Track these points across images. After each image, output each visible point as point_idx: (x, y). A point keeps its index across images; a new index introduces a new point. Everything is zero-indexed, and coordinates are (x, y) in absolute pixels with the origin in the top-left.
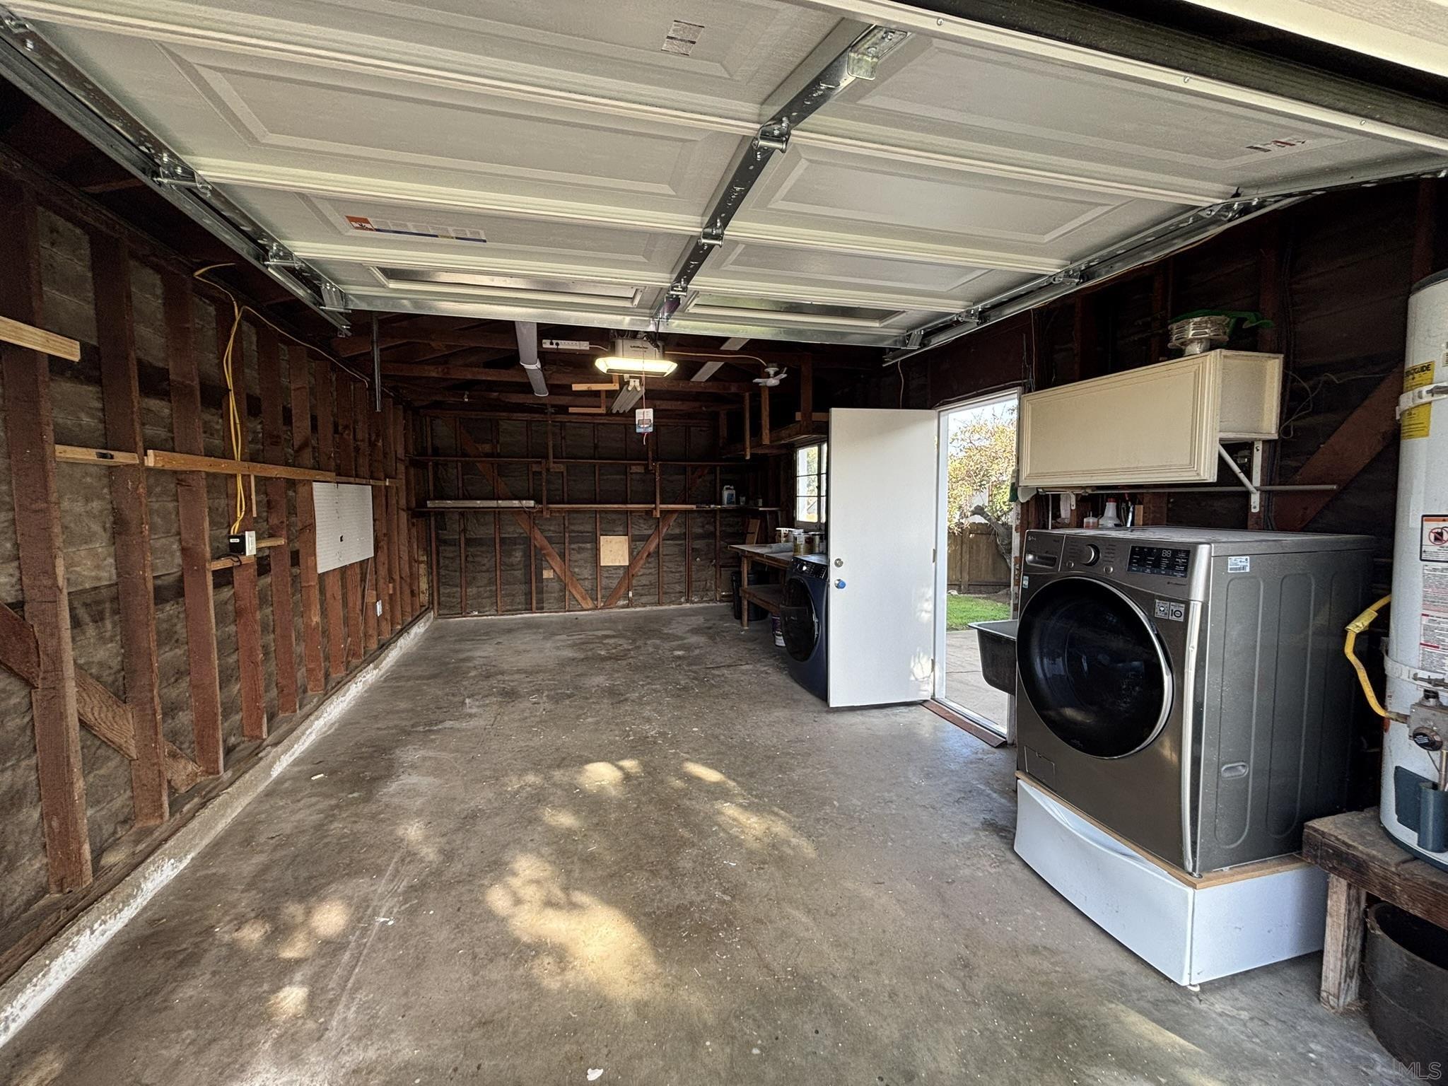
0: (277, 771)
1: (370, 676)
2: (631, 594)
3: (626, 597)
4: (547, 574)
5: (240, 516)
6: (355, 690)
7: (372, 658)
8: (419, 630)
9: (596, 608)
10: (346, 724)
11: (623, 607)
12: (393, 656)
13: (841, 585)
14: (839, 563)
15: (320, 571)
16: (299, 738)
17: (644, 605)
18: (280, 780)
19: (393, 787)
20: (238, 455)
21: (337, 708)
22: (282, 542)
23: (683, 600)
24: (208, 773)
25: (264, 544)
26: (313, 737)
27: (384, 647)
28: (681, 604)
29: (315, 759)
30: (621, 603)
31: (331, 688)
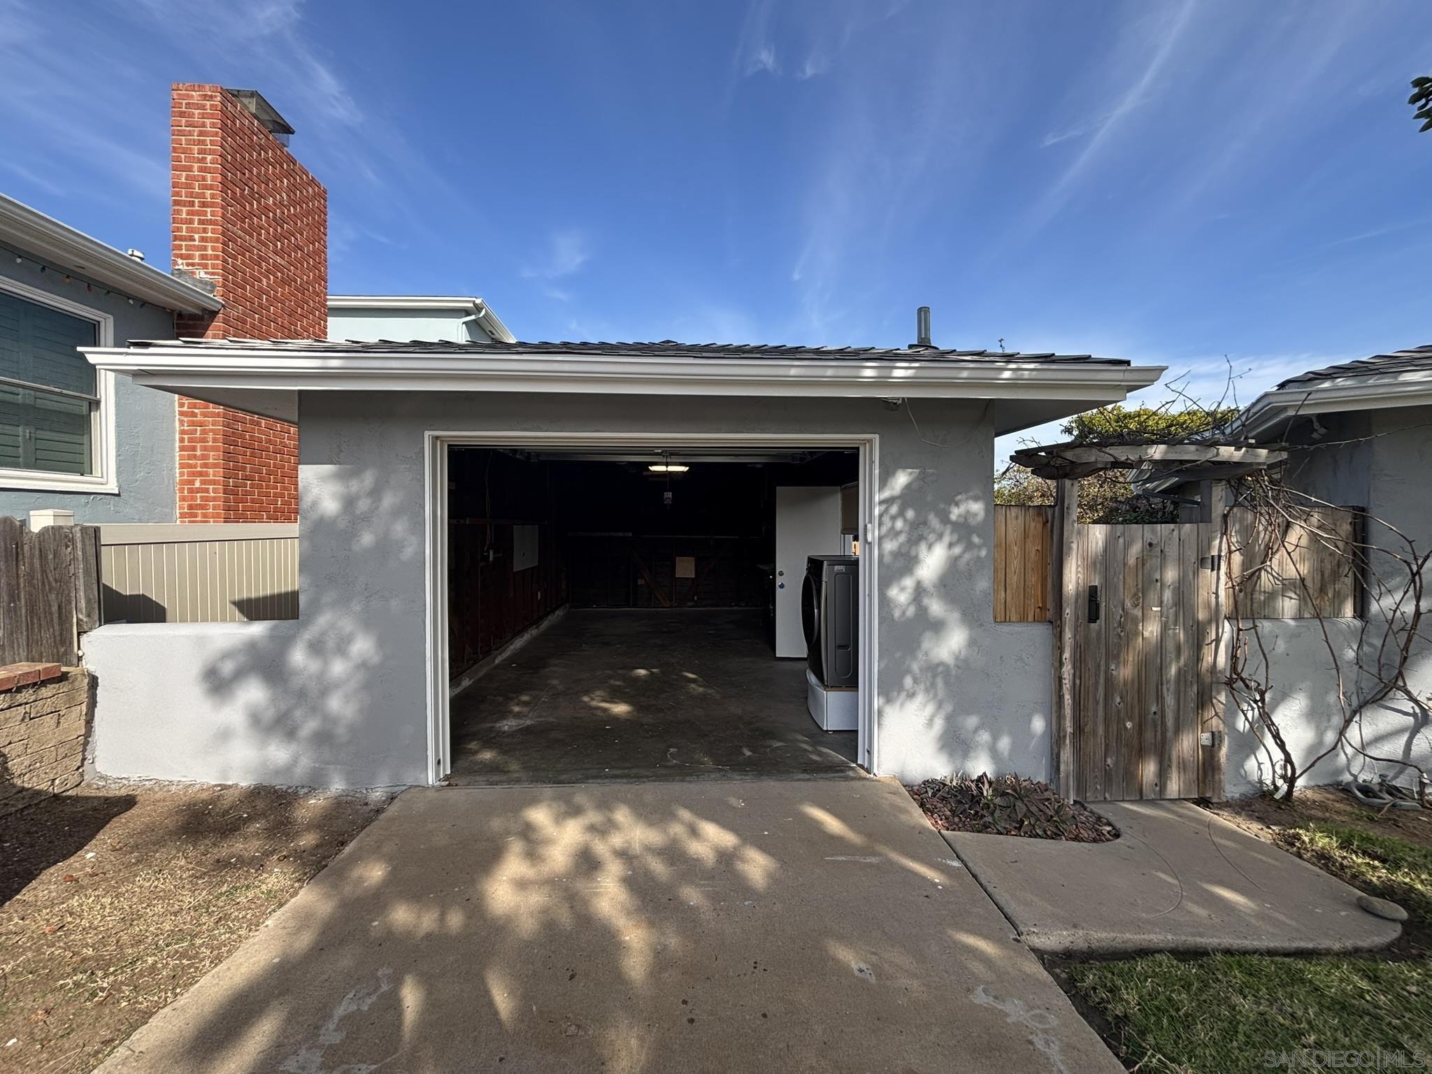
0: (497, 662)
1: (533, 632)
2: (696, 598)
3: (693, 600)
4: (641, 582)
5: (488, 543)
6: (527, 637)
7: (536, 622)
8: (560, 613)
9: (672, 607)
10: (523, 650)
11: (690, 607)
12: (545, 624)
13: (782, 586)
14: (781, 574)
15: (514, 571)
16: (504, 651)
17: (705, 606)
18: (498, 665)
19: (547, 670)
20: (488, 516)
21: (518, 643)
22: (501, 555)
23: (733, 604)
24: (474, 653)
25: (497, 556)
26: (509, 653)
27: (541, 618)
28: (731, 606)
29: (511, 659)
30: (689, 604)
31: (518, 633)
